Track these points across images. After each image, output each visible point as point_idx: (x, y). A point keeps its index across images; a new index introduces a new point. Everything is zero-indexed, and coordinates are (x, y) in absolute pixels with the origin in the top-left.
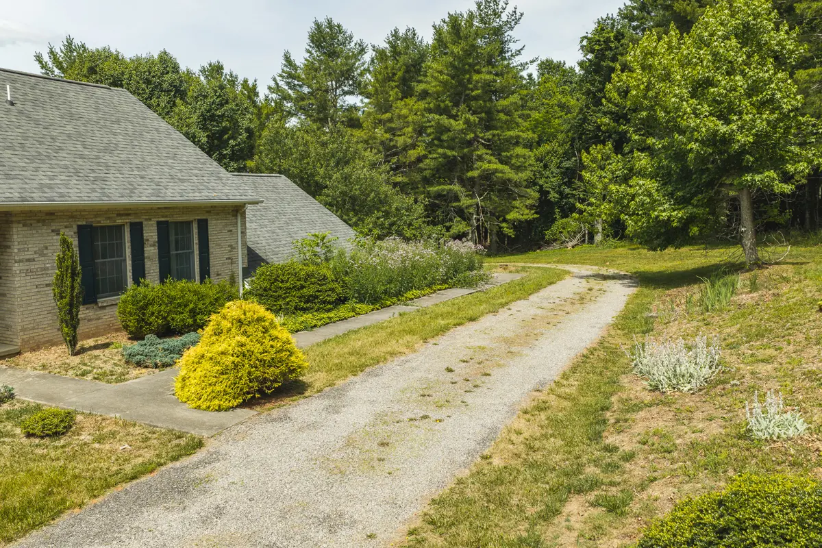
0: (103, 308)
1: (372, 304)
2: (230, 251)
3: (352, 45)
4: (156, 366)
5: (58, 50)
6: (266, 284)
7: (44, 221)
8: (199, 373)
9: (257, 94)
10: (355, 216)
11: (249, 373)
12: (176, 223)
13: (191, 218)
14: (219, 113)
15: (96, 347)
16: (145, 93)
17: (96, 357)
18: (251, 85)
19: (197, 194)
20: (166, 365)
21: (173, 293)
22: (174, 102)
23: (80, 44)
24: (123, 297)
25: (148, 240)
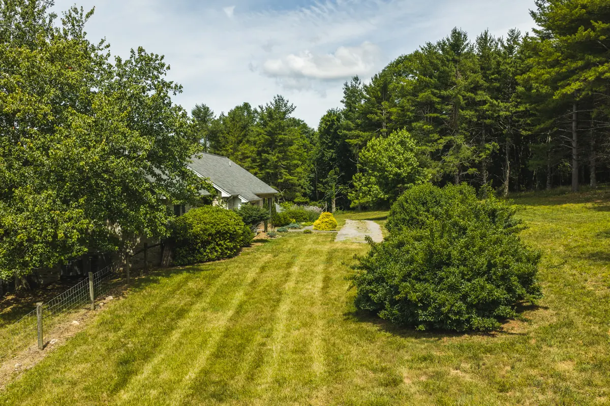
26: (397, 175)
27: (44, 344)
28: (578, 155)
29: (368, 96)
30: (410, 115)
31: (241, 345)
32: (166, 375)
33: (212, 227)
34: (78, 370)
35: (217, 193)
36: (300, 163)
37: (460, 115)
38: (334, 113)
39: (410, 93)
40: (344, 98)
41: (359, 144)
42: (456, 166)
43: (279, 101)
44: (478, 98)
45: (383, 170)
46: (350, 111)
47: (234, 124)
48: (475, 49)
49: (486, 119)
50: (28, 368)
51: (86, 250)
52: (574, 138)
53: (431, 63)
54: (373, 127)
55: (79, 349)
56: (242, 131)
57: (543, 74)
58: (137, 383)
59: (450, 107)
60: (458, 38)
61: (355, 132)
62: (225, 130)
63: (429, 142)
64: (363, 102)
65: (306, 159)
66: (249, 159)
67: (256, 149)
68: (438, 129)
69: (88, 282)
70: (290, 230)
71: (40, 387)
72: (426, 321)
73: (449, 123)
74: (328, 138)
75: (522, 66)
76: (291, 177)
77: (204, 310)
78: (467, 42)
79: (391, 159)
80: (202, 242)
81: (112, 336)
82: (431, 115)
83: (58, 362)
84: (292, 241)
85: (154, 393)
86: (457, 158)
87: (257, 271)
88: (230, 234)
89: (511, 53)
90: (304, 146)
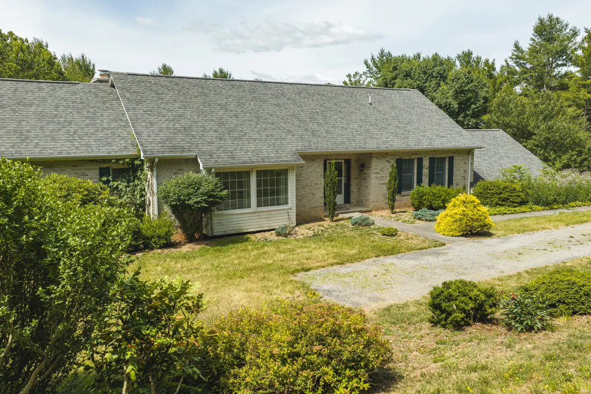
0: (403, 196)
1: (544, 206)
2: (464, 173)
3: (568, 30)
4: (426, 220)
5: (376, 57)
6: (481, 191)
7: (384, 156)
8: (446, 221)
9: (494, 69)
10: (554, 154)
11: (466, 223)
12: (438, 158)
13: (445, 156)
14: (466, 88)
15: (401, 212)
16: (423, 80)
17: (402, 215)
18: (490, 64)
19: (449, 144)
20: (430, 221)
21: (435, 191)
22: (439, 83)
23: (388, 52)
24: (412, 191)
25: (424, 166)
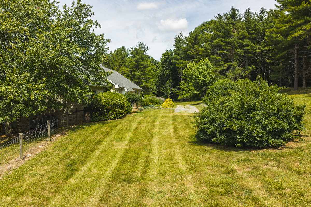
26: (204, 81)
27: (24, 157)
28: (298, 71)
29: (187, 42)
30: (210, 52)
31: (135, 157)
32: (95, 171)
33: (112, 101)
34: (44, 169)
35: (113, 86)
36: (152, 77)
37: (235, 52)
38: (169, 51)
39: (209, 40)
40: (175, 44)
41: (182, 67)
42: (233, 78)
43: (141, 45)
44: (245, 43)
45: (196, 78)
46: (178, 50)
47: (118, 56)
48: (243, 18)
49: (248, 54)
50: (15, 168)
51: (46, 108)
52: (296, 62)
53: (220, 25)
54: (190, 58)
55: (43, 159)
56: (122, 60)
57: (282, 27)
58: (79, 175)
59: (230, 48)
60: (234, 12)
61: (180, 61)
62: (113, 60)
63: (219, 66)
64: (184, 46)
65: (154, 75)
66: (126, 75)
67: (129, 69)
68: (224, 59)
69: (47, 125)
70: (149, 108)
71: (23, 177)
72: (242, 141)
73: (229, 56)
74: (166, 64)
75: (267, 26)
76: (147, 84)
77: (111, 141)
78: (239, 14)
79: (201, 73)
80: (106, 109)
81: (62, 153)
82: (220, 51)
83: (32, 165)
84: (152, 112)
85: (89, 180)
86: (234, 74)
87: (137, 124)
88: (121, 105)
89: (261, 20)
90: (153, 69)
